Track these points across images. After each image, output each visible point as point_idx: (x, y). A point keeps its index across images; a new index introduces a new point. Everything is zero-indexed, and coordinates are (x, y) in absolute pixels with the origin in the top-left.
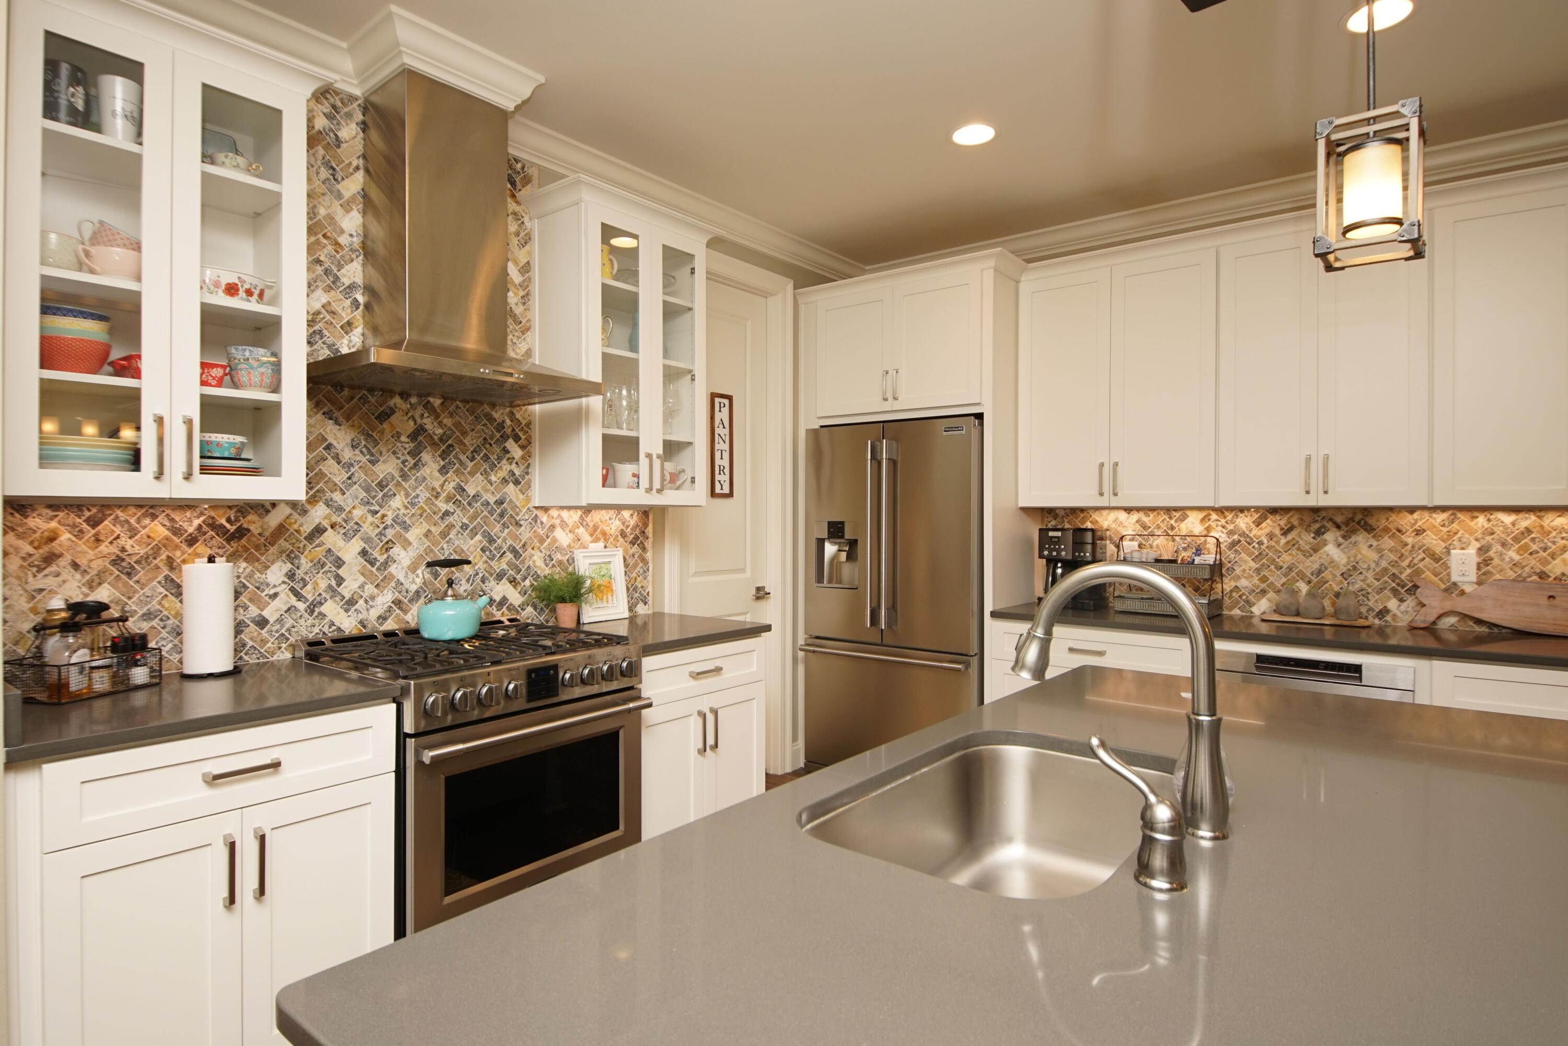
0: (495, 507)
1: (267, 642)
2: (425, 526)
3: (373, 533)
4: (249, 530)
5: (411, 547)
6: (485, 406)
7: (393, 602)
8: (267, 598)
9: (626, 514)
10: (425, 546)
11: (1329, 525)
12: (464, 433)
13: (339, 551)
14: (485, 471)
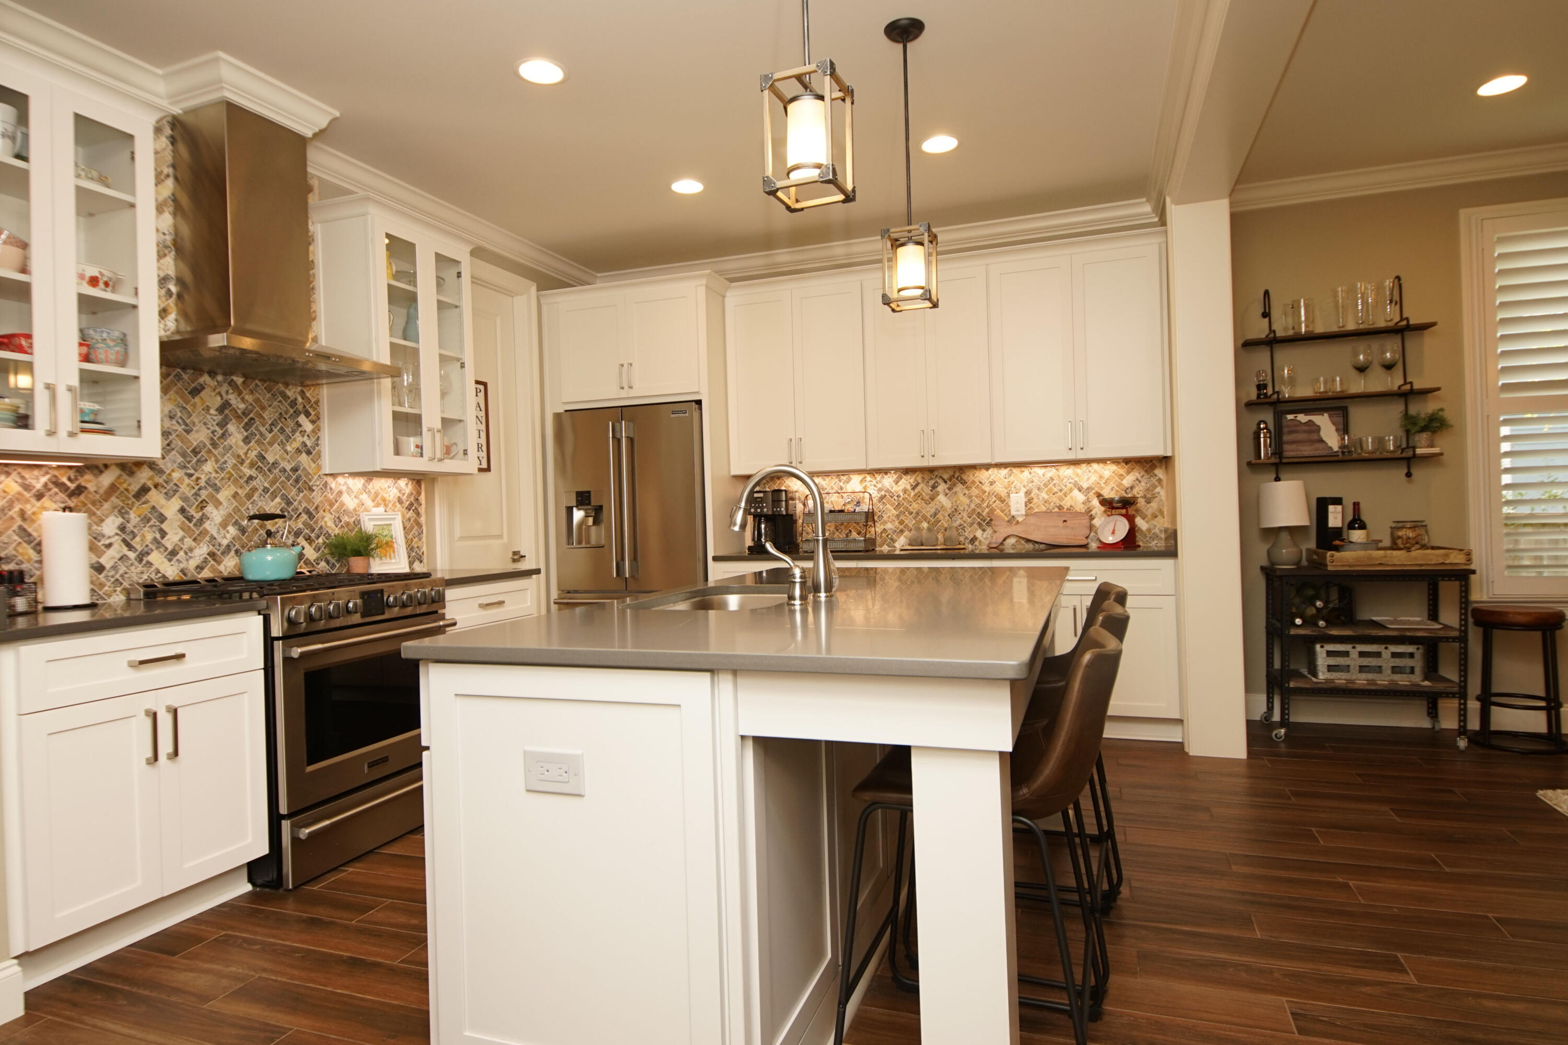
0: (291, 473)
1: (105, 585)
2: (233, 489)
3: (190, 493)
4: (86, 488)
5: (221, 507)
6: (280, 385)
7: (208, 554)
8: (103, 548)
9: (402, 483)
10: (234, 506)
11: (940, 481)
12: (263, 408)
13: (161, 508)
14: (282, 441)
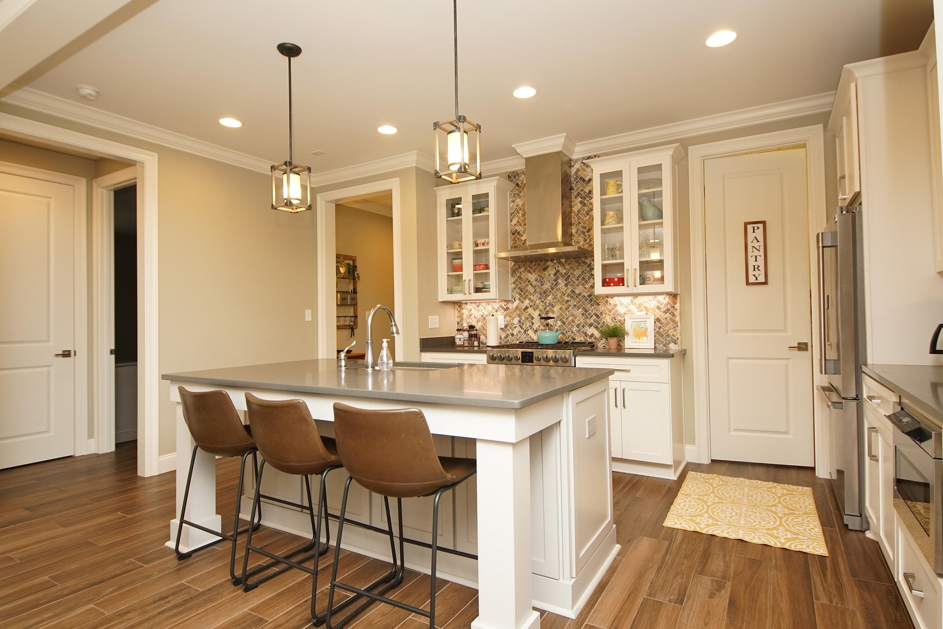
0: (588, 298)
2: (560, 306)
12: (574, 270)
13: (533, 314)
14: (583, 284)
